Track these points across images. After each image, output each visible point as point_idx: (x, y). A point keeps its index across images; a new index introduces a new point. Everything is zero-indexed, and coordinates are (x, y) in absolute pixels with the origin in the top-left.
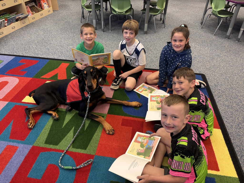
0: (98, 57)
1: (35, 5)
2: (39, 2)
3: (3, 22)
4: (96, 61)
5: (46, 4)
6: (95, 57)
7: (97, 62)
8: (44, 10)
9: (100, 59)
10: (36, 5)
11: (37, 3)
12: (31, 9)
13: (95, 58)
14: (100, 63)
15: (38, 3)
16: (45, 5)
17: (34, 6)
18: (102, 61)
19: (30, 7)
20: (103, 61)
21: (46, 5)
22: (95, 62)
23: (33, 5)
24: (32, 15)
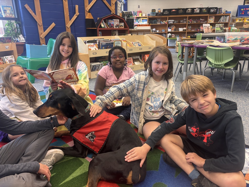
3: (101, 65)
10: (141, 59)
11: (142, 56)
12: (133, 61)
15: (143, 57)
19: (134, 59)
23: (138, 58)
24: (132, 65)
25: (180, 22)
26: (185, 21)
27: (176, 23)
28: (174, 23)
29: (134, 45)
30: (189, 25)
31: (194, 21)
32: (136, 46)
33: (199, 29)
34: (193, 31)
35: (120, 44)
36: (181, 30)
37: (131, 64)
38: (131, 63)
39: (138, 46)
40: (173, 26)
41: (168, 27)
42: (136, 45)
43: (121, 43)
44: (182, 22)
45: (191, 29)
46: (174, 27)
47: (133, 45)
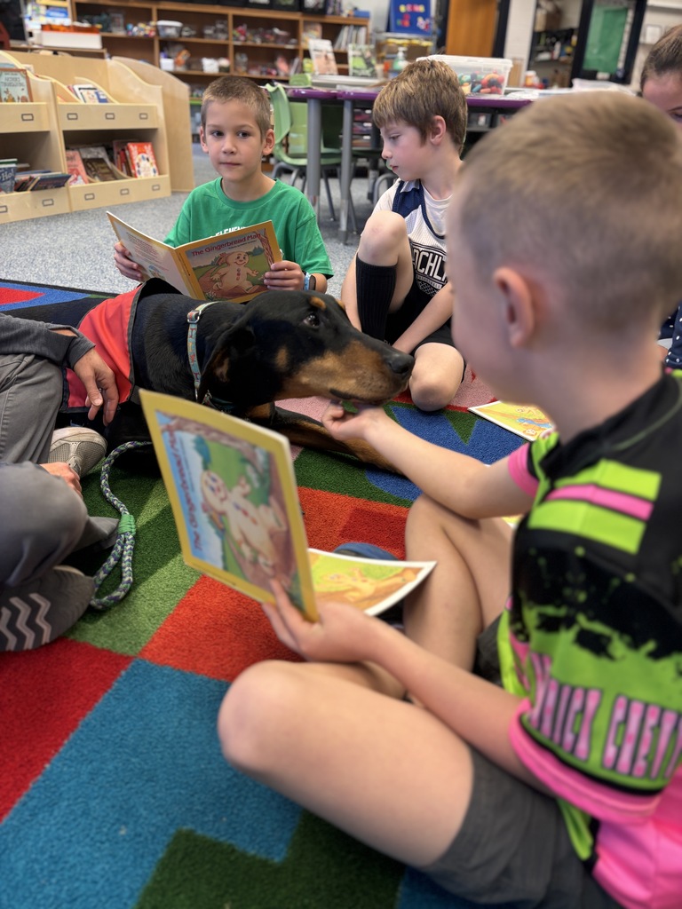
0: (217, 254)
1: (107, 160)
2: (124, 150)
4: (216, 277)
5: (148, 159)
6: (201, 252)
7: (220, 280)
8: (136, 177)
9: (232, 259)
10: (112, 160)
11: (115, 150)
12: (87, 168)
13: (207, 260)
14: (236, 284)
15: (118, 153)
16: (144, 164)
17: (101, 161)
18: (244, 271)
19: (86, 162)
20: (250, 272)
21: (148, 164)
22: (215, 281)
23: (100, 156)
24: (85, 185)
25: (201, 35)
26: (223, 31)
27: (189, 36)
28: (181, 36)
29: (79, 95)
30: (238, 49)
31: (254, 35)
32: (89, 103)
33: (275, 68)
34: (255, 74)
35: (21, 85)
36: (210, 66)
37: (79, 177)
38: (78, 174)
39: (97, 103)
40: (178, 47)
41: (161, 50)
42: (87, 99)
43: (23, 81)
44: (210, 36)
45: (249, 68)
46: (184, 56)
47: (75, 97)
